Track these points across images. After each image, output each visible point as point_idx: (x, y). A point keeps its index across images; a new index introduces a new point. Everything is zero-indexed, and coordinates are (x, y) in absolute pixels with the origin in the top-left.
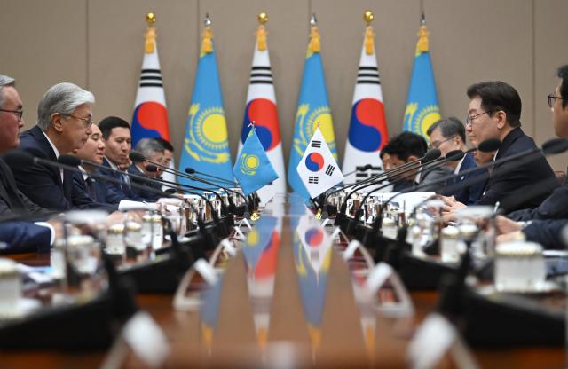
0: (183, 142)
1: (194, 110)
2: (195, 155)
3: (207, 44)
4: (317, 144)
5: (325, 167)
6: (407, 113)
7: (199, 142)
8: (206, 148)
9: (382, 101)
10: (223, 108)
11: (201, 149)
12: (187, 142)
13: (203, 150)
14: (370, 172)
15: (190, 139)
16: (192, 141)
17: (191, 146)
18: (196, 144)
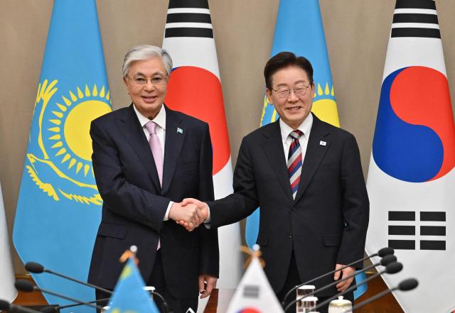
0: (25, 161)
1: (46, 93)
2: (48, 188)
4: (252, 292)
7: (58, 161)
9: (444, 72)
10: (108, 89)
11: (62, 175)
12: (32, 161)
13: (66, 177)
14: (418, 223)
15: (39, 154)
16: (43, 158)
17: (39, 167)
18: (51, 164)
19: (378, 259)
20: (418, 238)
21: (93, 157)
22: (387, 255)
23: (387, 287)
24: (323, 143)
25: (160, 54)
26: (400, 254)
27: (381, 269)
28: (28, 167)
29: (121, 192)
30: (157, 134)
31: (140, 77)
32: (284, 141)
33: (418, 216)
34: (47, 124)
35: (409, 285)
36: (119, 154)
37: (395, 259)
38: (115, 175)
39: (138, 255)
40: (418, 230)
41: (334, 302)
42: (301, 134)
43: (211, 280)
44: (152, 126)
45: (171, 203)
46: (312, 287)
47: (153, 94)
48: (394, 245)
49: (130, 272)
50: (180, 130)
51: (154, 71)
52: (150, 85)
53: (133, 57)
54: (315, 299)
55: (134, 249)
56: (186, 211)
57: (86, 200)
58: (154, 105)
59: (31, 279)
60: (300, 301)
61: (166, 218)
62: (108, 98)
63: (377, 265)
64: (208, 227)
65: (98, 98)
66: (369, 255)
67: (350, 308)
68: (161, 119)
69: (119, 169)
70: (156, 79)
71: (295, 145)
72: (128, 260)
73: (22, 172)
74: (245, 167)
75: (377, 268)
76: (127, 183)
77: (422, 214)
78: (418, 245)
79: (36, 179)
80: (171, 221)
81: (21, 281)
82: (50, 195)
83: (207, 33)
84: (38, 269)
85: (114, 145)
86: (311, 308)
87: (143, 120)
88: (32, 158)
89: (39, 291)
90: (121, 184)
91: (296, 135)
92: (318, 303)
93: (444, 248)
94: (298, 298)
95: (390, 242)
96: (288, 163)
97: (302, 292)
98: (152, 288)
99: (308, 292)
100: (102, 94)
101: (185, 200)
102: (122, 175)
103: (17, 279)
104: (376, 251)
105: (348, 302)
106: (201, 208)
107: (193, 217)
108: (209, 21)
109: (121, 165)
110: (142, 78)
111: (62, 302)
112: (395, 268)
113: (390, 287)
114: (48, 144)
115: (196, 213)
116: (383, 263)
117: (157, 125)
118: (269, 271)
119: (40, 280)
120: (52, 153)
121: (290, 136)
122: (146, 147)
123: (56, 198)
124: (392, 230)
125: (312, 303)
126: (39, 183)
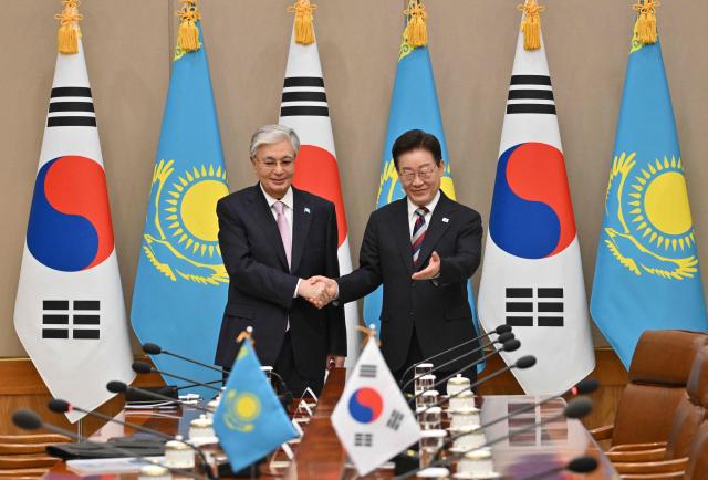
0: (142, 241)
1: (162, 173)
2: (165, 269)
3: (187, 34)
4: (369, 371)
5: (385, 416)
6: (615, 172)
7: (174, 241)
8: (188, 253)
9: (560, 148)
10: (224, 168)
11: (179, 255)
12: (149, 241)
13: (183, 257)
14: (535, 300)
15: (156, 234)
16: (160, 239)
17: (156, 248)
18: (168, 244)
19: (496, 336)
20: (535, 314)
21: (220, 235)
22: (504, 332)
23: (505, 365)
24: (445, 220)
25: (288, 134)
26: (517, 331)
27: (499, 346)
28: (145, 248)
29: (249, 270)
30: (285, 215)
31: (269, 161)
32: (410, 217)
33: (535, 293)
34: (163, 205)
35: (527, 363)
36: (247, 234)
37: (513, 336)
38: (243, 254)
39: (254, 335)
40: (535, 307)
41: (452, 380)
42: (427, 211)
43: (339, 359)
44: (280, 206)
45: (300, 280)
46: (431, 365)
47: (282, 177)
48: (512, 322)
49: (247, 353)
50: (307, 210)
51: (283, 154)
52: (279, 168)
53: (262, 139)
54: (433, 377)
55: (250, 329)
56: (314, 289)
57: (203, 280)
58: (283, 187)
59: (149, 361)
60: (418, 379)
61: (295, 296)
62: (224, 177)
63: (495, 342)
64: (335, 304)
65: (214, 178)
66: (487, 332)
67: (469, 386)
68: (289, 199)
69: (246, 249)
70: (285, 162)
71: (421, 222)
72: (244, 340)
73: (138, 252)
74: (372, 242)
75: (495, 345)
76: (255, 262)
77: (539, 290)
78: (535, 322)
79: (153, 260)
80: (300, 298)
81: (138, 362)
82: (167, 275)
83: (323, 112)
84: (155, 350)
85: (242, 225)
86: (429, 387)
87: (271, 201)
88: (148, 238)
89: (158, 373)
90: (249, 263)
91: (422, 212)
92: (436, 381)
93: (562, 325)
94: (416, 376)
95: (508, 319)
96: (413, 240)
97: (420, 370)
98: (270, 368)
99: (426, 370)
100: (219, 174)
101: (314, 278)
102: (249, 255)
103: (135, 360)
104: (494, 329)
105: (466, 380)
106: (329, 286)
107: (323, 295)
108: (325, 100)
109: (249, 244)
110: (272, 162)
111: (180, 384)
112: (513, 345)
113: (508, 365)
114: (165, 224)
115: (325, 291)
116: (501, 341)
117: (284, 205)
118: (386, 350)
119: (159, 362)
120: (169, 233)
121: (416, 212)
122: (274, 227)
123: (173, 278)
124: (510, 307)
125: (430, 381)
126: (156, 263)
